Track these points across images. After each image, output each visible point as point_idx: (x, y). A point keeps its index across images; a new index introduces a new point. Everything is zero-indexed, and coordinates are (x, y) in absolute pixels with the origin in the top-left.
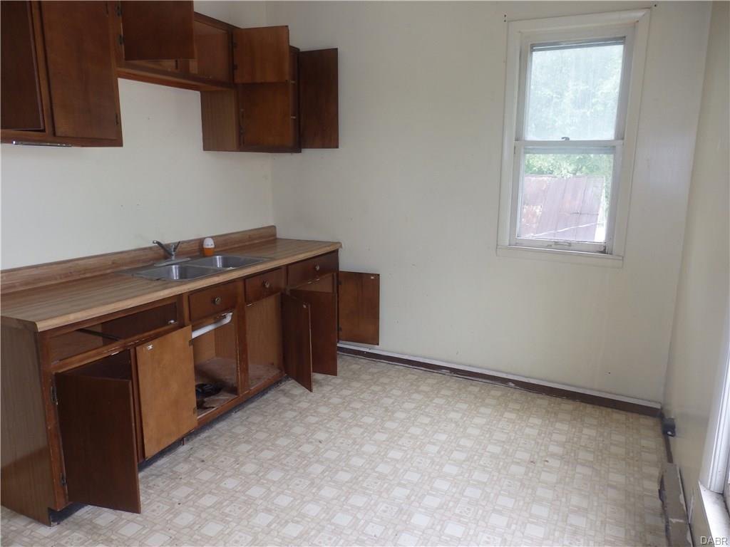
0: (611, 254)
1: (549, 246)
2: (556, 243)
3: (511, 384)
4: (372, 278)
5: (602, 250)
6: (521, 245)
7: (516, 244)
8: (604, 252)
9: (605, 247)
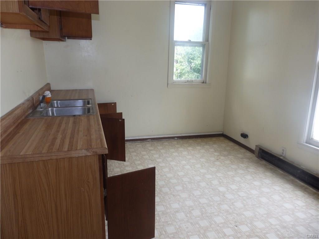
0: (206, 83)
1: (186, 82)
2: (188, 81)
3: (176, 138)
4: (113, 104)
5: (203, 82)
6: (175, 83)
7: (174, 83)
8: (203, 83)
9: (203, 81)
